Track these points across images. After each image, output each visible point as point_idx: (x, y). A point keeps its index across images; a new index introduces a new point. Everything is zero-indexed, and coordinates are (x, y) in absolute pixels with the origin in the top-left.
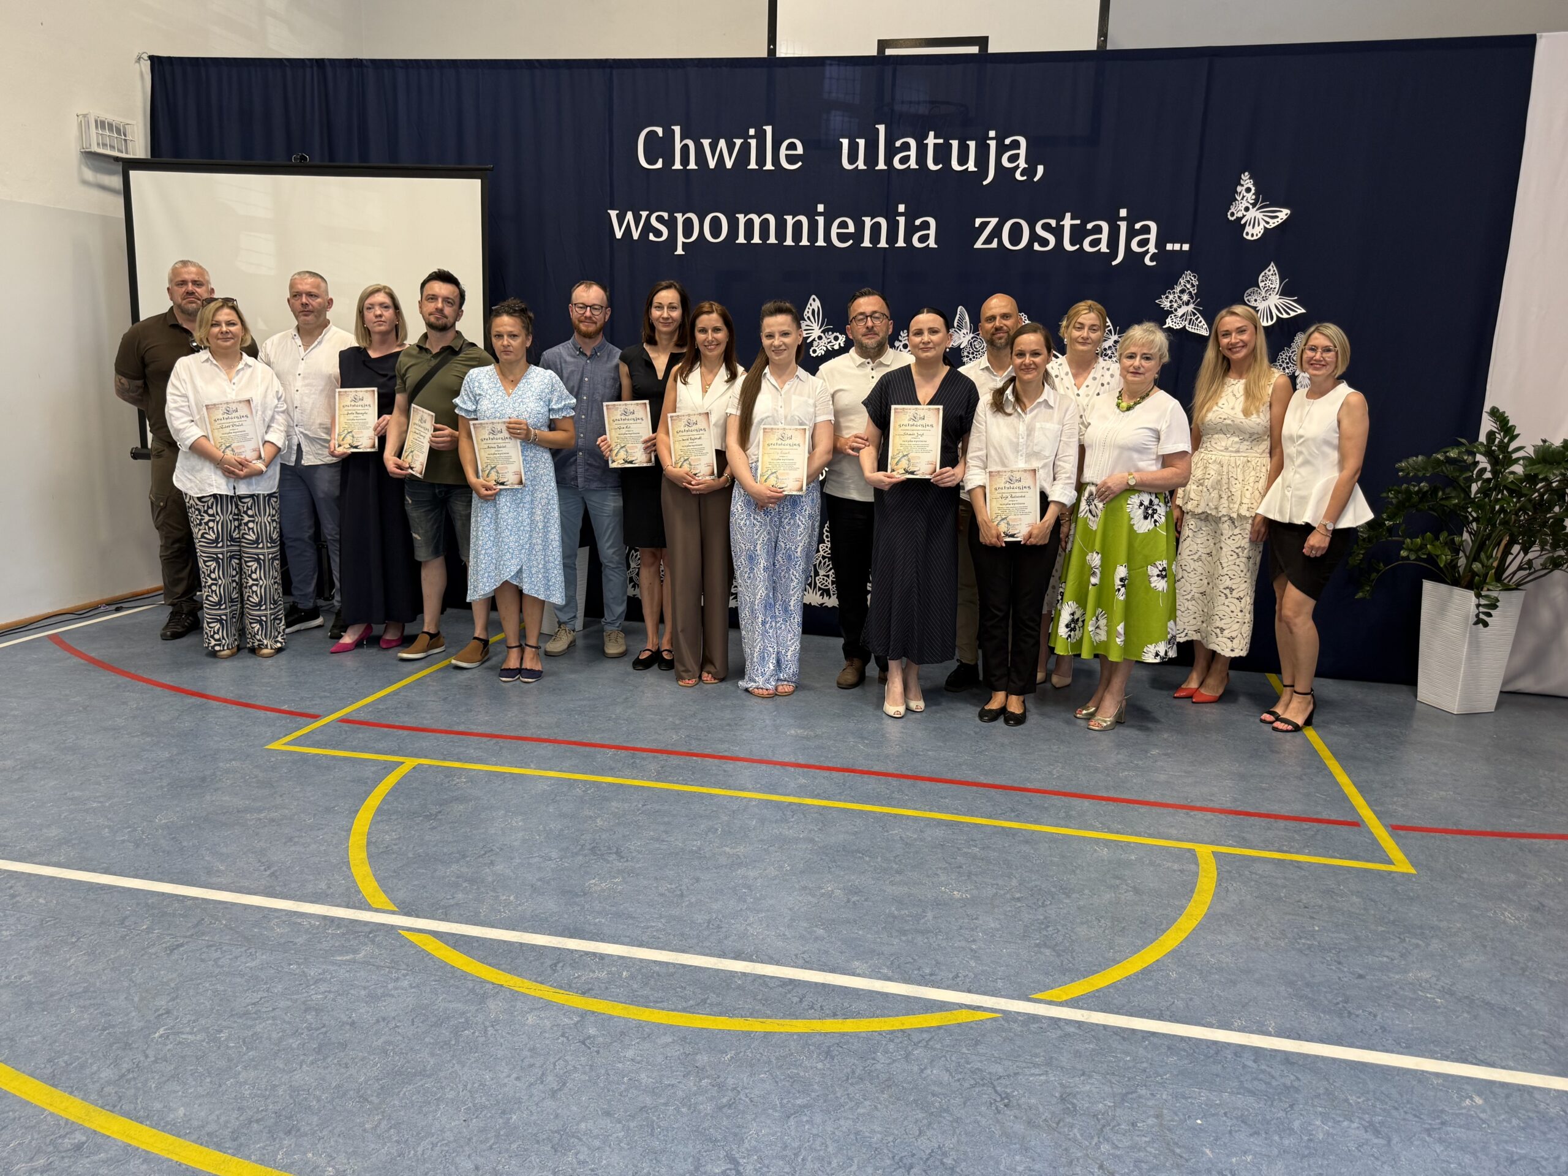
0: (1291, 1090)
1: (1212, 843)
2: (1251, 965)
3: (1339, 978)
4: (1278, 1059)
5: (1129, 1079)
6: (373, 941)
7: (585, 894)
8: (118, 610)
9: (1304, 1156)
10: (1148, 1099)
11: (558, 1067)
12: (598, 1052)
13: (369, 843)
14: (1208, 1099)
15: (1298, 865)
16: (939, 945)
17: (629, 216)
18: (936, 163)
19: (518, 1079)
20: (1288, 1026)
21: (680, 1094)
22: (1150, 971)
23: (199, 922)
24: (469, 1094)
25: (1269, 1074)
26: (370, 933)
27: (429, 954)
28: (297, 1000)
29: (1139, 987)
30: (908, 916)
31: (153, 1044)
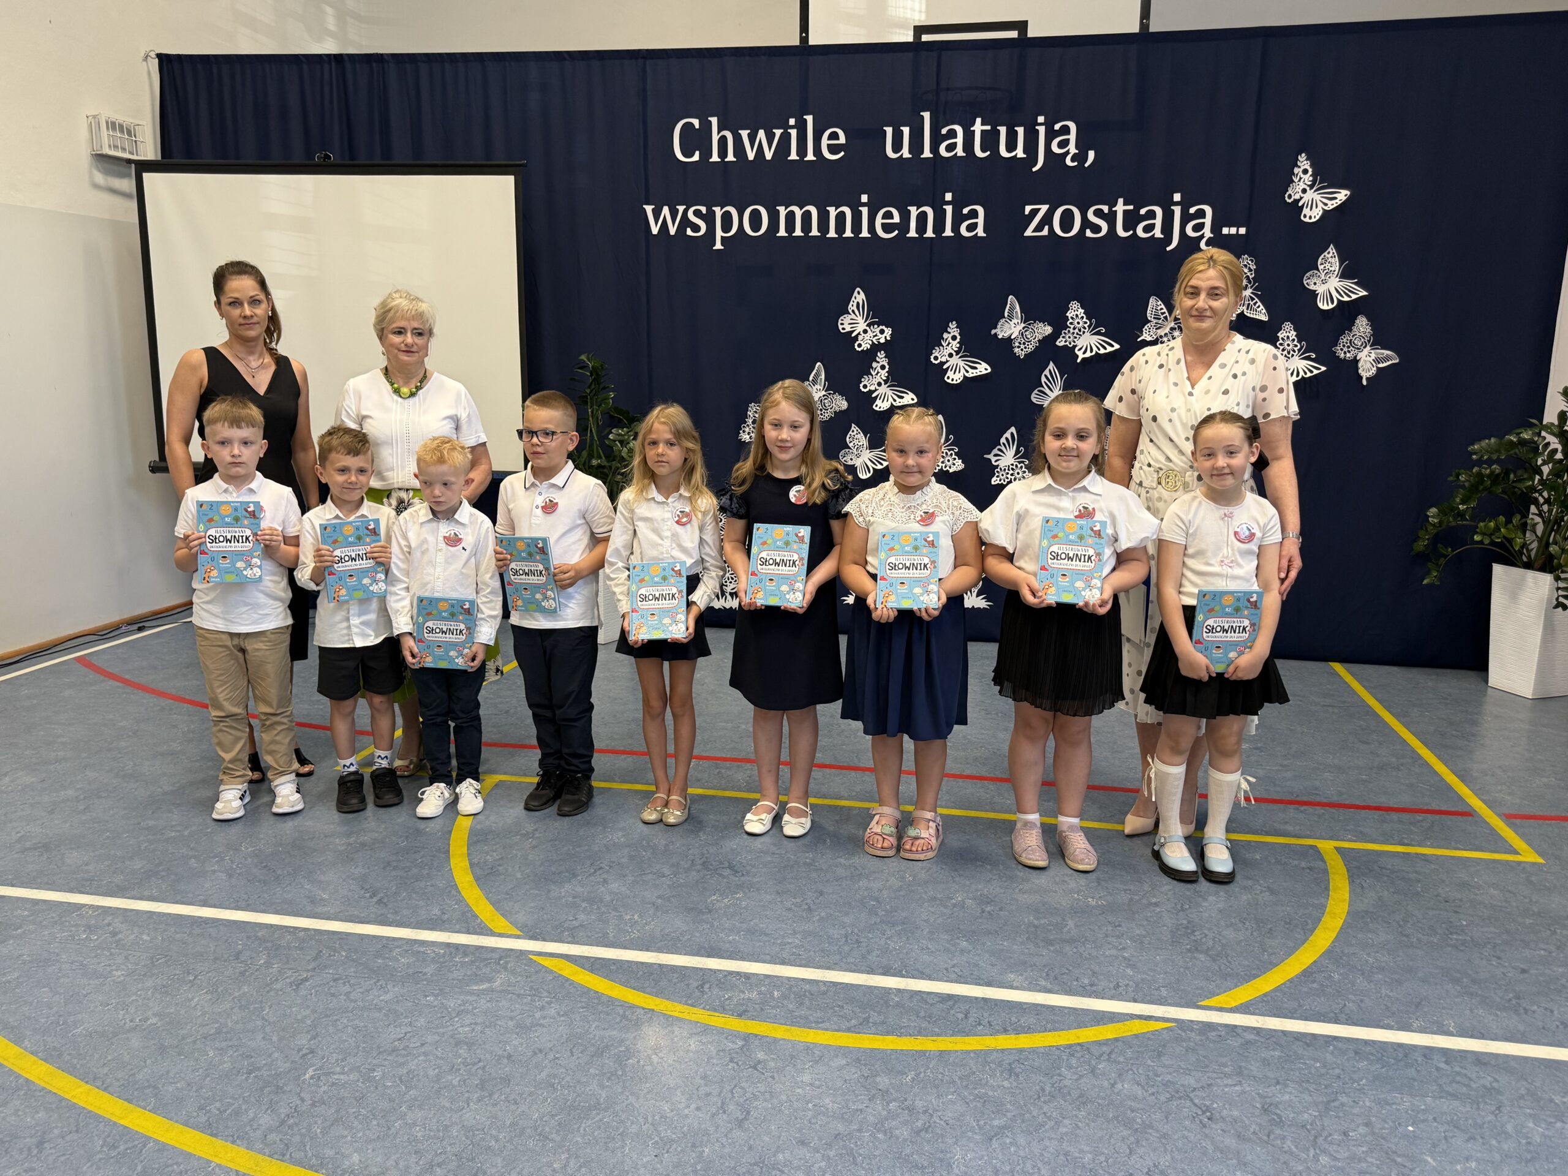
0: (1493, 1091)
1: (1331, 838)
2: (1411, 963)
3: (1503, 973)
4: (1470, 1060)
5: (1326, 1087)
6: (505, 968)
7: (710, 911)
8: (140, 629)
9: (1527, 1161)
10: (1352, 1107)
11: (736, 1095)
12: (773, 1077)
13: (472, 865)
14: (1413, 1105)
15: (1425, 858)
16: (1090, 954)
17: (666, 210)
18: (983, 150)
19: (698, 1109)
20: (1469, 1025)
21: (871, 1119)
22: (1312, 973)
23: (317, 954)
24: (651, 1127)
25: (1466, 1075)
26: (500, 959)
27: (567, 980)
28: (444, 1033)
29: (1305, 990)
30: (1048, 925)
31: (306, 1086)
